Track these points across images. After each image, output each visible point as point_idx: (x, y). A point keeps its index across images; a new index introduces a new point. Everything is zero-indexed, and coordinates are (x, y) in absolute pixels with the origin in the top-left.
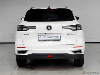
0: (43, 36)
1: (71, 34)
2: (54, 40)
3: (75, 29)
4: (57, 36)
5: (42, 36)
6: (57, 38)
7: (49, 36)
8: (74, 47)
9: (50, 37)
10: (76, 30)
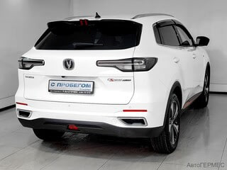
0: (59, 82)
1: (120, 80)
2: (78, 93)
3: (130, 68)
4: (86, 83)
5: (56, 83)
6: (85, 88)
7: (70, 82)
8: (124, 111)
9: (71, 86)
10: (133, 70)
